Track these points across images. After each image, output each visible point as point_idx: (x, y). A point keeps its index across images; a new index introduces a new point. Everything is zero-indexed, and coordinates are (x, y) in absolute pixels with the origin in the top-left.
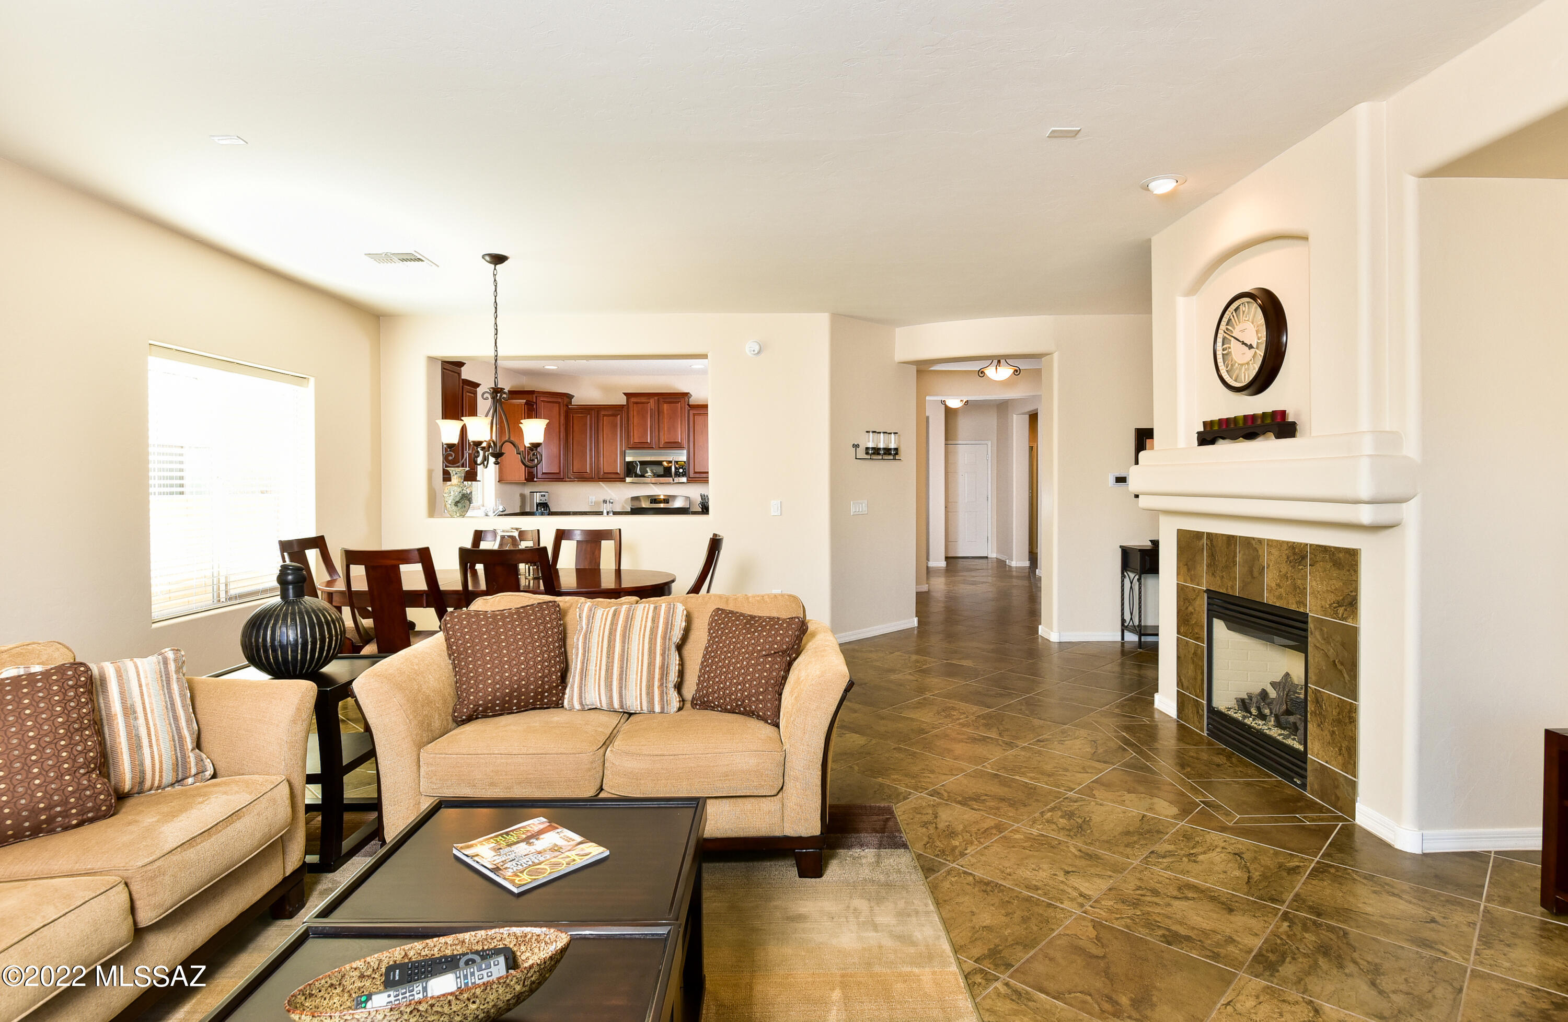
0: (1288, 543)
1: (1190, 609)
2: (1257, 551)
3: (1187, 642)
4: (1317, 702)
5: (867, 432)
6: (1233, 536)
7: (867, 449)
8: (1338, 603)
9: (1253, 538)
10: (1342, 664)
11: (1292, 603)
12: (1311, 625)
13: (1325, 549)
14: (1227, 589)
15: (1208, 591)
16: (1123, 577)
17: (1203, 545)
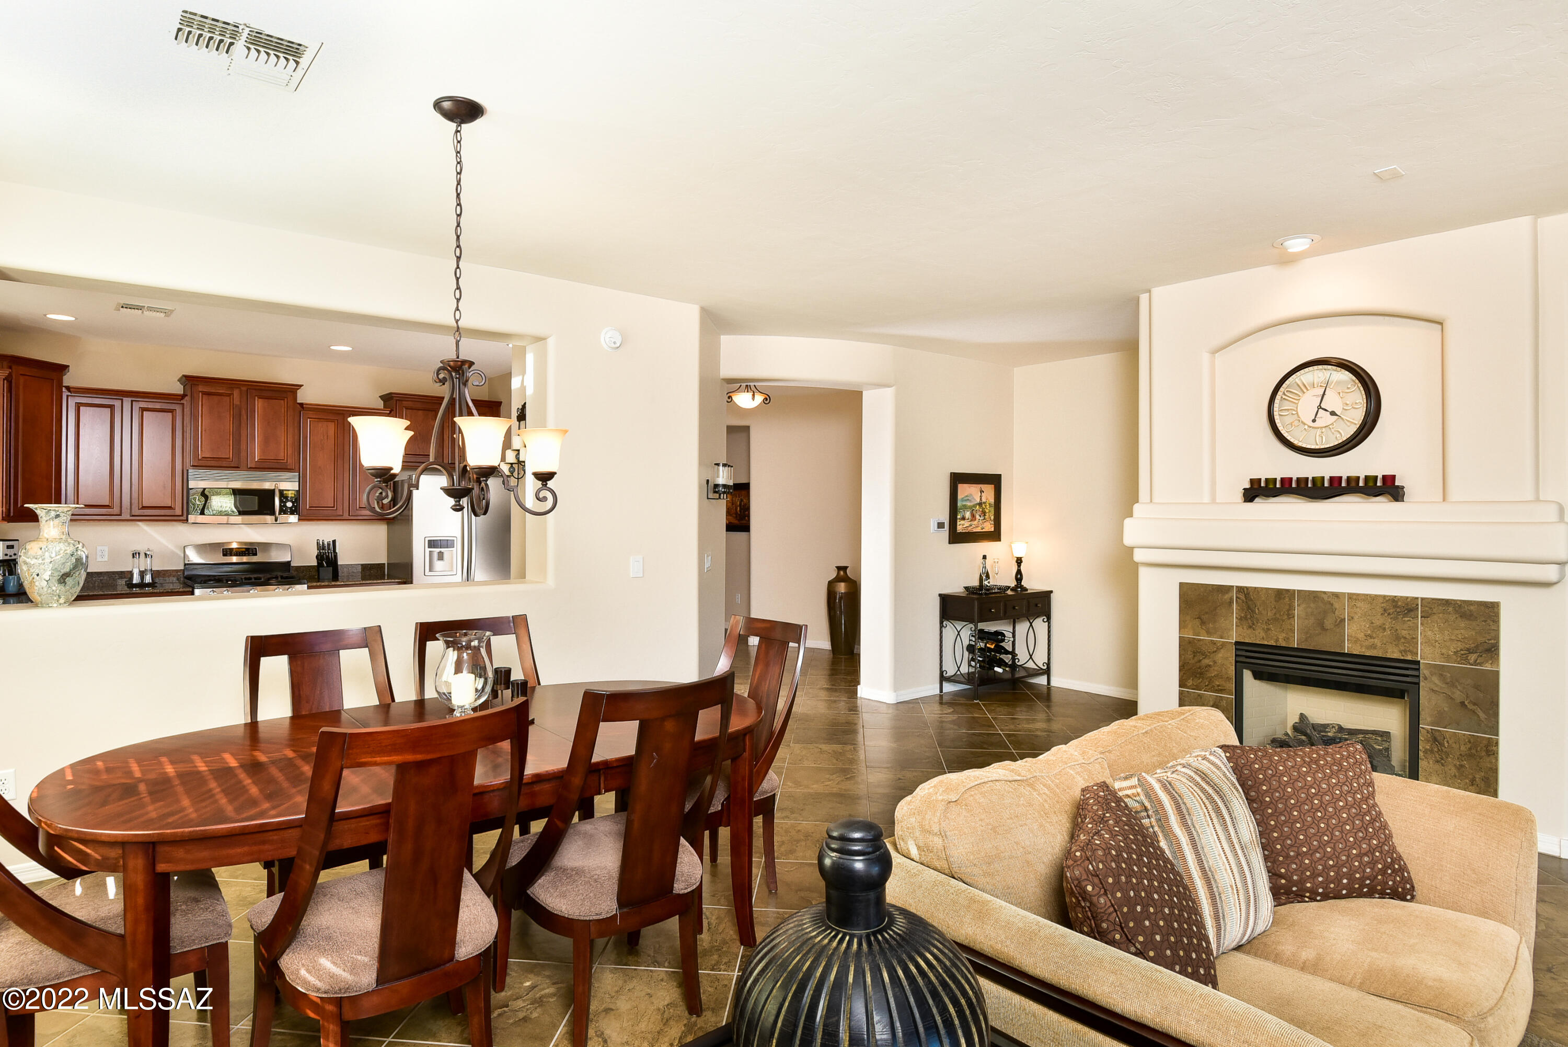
0: (1384, 597)
1: (1206, 661)
2: (1332, 605)
3: (1199, 695)
4: (1435, 739)
5: (715, 464)
6: (1288, 591)
7: (716, 486)
8: (1468, 650)
9: (1325, 593)
10: (1475, 704)
11: (1393, 652)
12: (1424, 671)
13: (1447, 602)
14: (1277, 640)
15: (1237, 643)
16: (942, 626)
17: (1231, 599)
